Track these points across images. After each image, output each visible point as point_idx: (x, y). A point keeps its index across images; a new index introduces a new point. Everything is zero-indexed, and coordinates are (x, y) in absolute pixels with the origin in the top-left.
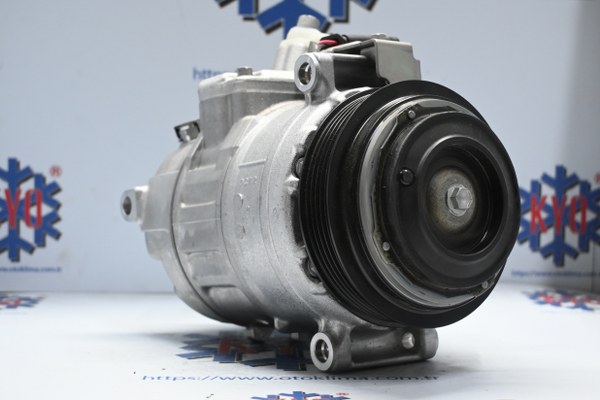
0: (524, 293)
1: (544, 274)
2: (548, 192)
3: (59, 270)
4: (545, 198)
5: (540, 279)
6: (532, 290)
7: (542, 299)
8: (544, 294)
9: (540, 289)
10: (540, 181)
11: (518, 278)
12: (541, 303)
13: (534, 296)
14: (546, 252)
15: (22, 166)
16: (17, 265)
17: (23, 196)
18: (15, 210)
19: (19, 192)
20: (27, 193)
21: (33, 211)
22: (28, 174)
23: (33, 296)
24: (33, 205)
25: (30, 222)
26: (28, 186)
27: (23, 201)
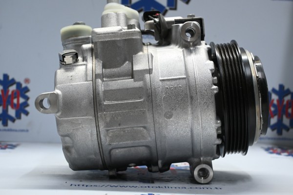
0: (262, 148)
1: (272, 139)
2: (275, 97)
3: (27, 131)
4: (273, 100)
6: (266, 146)
7: (271, 151)
9: (270, 146)
14: (273, 128)
15: (10, 78)
16: (6, 128)
17: (10, 93)
18: (6, 100)
19: (8, 91)
20: (12, 91)
21: (15, 101)
22: (13, 82)
23: (14, 144)
24: (15, 98)
25: (13, 106)
26: (13, 88)
27: (10, 96)
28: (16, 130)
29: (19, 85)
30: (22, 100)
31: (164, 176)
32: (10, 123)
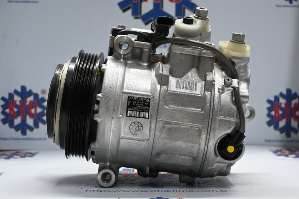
0: (270, 150)
1: (280, 141)
2: (282, 101)
3: (45, 139)
4: (281, 104)
5: (279, 143)
6: (275, 149)
7: (279, 153)
8: (280, 151)
9: (279, 148)
10: (278, 96)
11: (268, 143)
12: (279, 155)
13: (275, 152)
14: (282, 131)
15: (28, 89)
16: (25, 137)
17: (28, 104)
18: (24, 111)
19: (26, 102)
20: (31, 102)
21: (33, 111)
22: (30, 93)
23: (33, 152)
24: (33, 108)
25: (31, 116)
26: (30, 99)
27: (28, 106)
28: (34, 139)
29: (36, 95)
30: (39, 110)
31: (173, 180)
32: (28, 132)
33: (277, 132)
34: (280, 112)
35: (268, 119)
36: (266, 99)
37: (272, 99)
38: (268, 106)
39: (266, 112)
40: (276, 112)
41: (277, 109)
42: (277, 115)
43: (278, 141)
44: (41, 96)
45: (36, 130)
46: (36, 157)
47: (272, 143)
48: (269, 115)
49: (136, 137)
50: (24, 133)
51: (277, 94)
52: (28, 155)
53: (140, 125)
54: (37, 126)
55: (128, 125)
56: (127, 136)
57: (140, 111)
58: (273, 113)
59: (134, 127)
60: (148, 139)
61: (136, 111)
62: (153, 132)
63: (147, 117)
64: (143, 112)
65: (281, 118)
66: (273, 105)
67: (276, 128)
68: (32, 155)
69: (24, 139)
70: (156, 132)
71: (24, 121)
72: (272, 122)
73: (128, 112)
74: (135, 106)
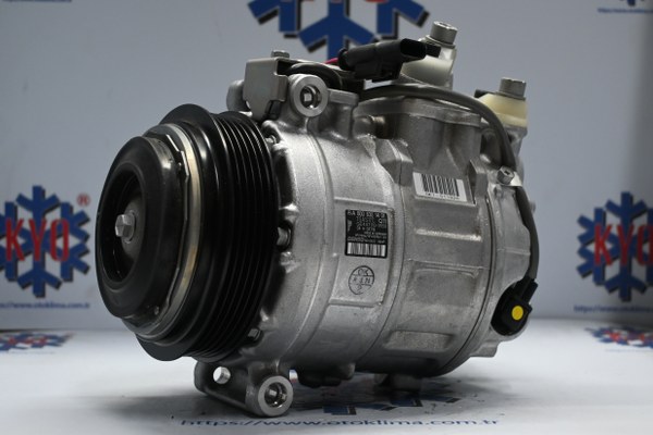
0: (587, 329)
1: (609, 309)
2: (613, 220)
3: (87, 306)
4: (610, 227)
5: (605, 314)
6: (596, 327)
7: (607, 336)
8: (609, 331)
9: (605, 326)
10: (605, 209)
11: (581, 314)
12: (607, 341)
13: (598, 334)
14: (611, 286)
15: (48, 195)
16: (42, 301)
17: (48, 226)
18: (40, 242)
19: (45, 222)
20: (54, 223)
21: (60, 243)
22: (54, 202)
23: (60, 334)
24: (59, 236)
25: (56, 254)
26: (54, 216)
27: (48, 232)
28: (63, 306)
29: (67, 208)
30: (73, 241)
32: (49, 289)
33: (602, 290)
34: (609, 246)
35: (581, 261)
36: (577, 217)
37: (591, 216)
38: (582, 231)
39: (577, 245)
40: (600, 245)
41: (601, 238)
42: (601, 252)
43: (603, 309)
44: (77, 209)
45: (65, 286)
46: (66, 346)
47: (589, 314)
48: (583, 252)
49: (358, 300)
50: (40, 293)
51: (602, 204)
52: (49, 341)
53: (369, 273)
54: (67, 276)
55: (348, 274)
56: (342, 299)
57: (371, 241)
58: (592, 248)
59: (359, 278)
60: (382, 302)
61: (364, 243)
62: (394, 286)
63: (383, 255)
64: (377, 243)
65: (609, 258)
66: (593, 228)
67: (599, 280)
68: (58, 341)
69: (40, 306)
70: (401, 286)
71: (39, 265)
72: (591, 268)
73: (350, 244)
74: (361, 232)
